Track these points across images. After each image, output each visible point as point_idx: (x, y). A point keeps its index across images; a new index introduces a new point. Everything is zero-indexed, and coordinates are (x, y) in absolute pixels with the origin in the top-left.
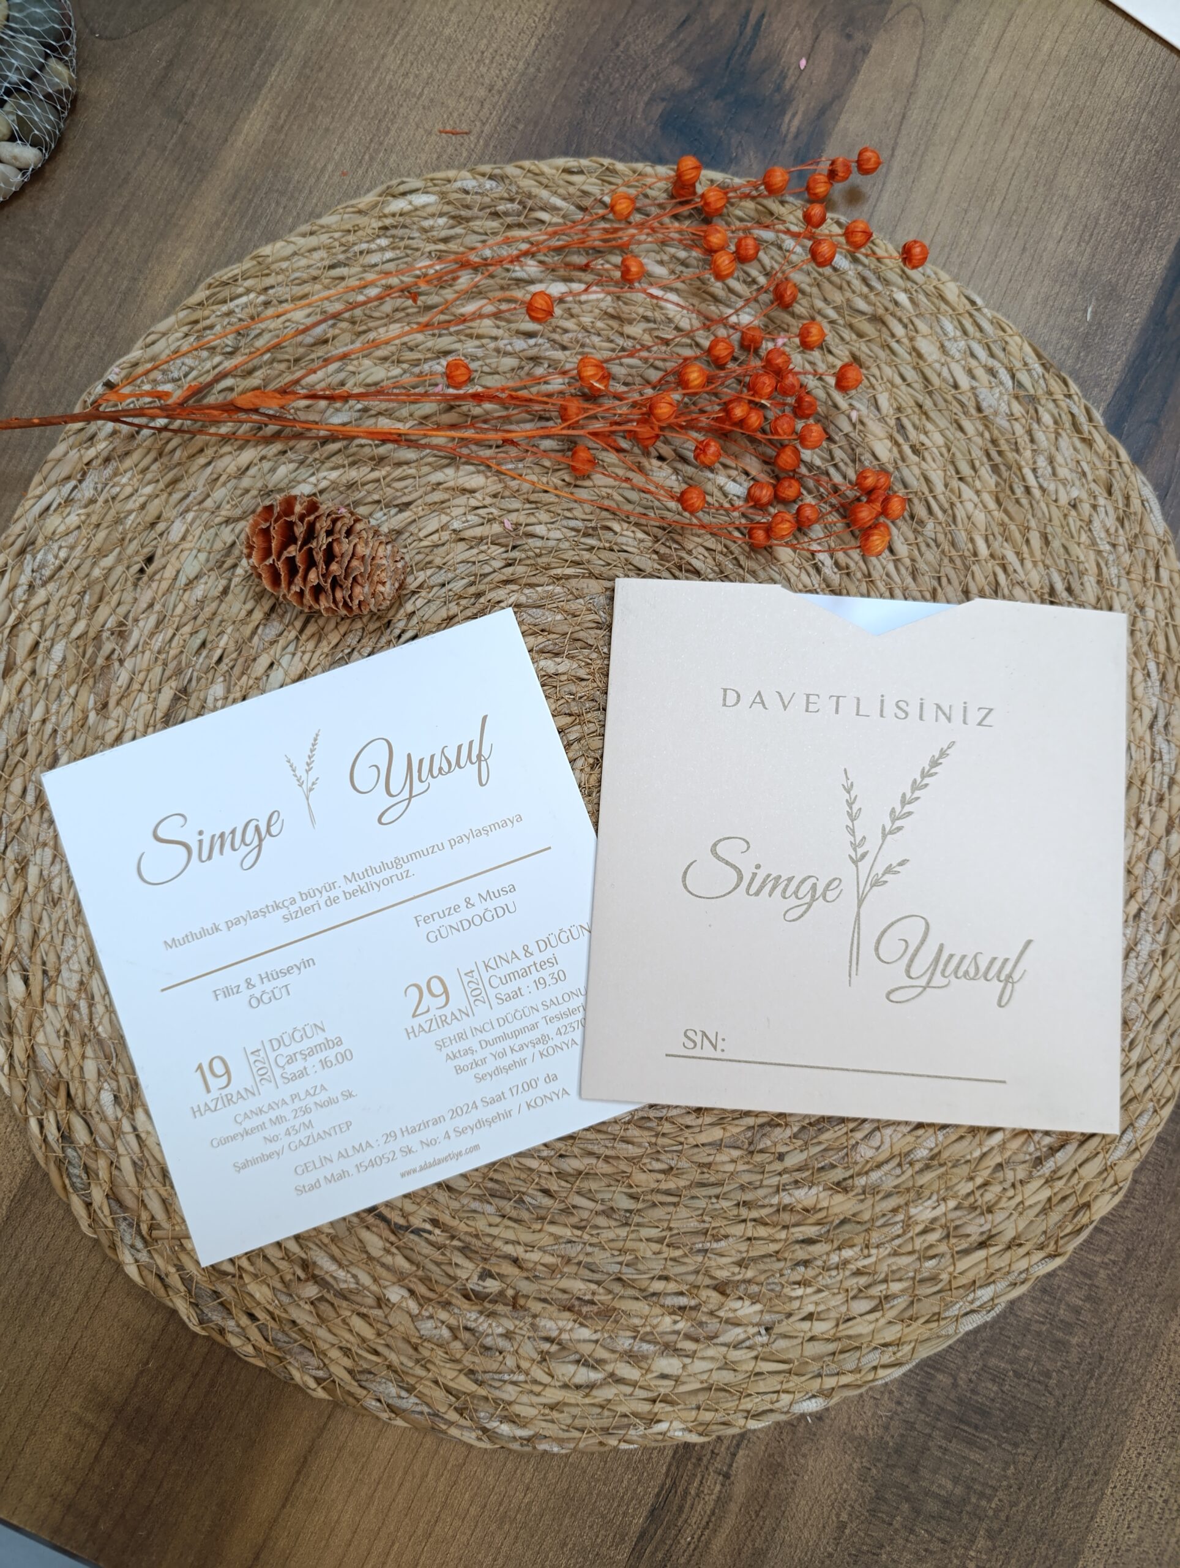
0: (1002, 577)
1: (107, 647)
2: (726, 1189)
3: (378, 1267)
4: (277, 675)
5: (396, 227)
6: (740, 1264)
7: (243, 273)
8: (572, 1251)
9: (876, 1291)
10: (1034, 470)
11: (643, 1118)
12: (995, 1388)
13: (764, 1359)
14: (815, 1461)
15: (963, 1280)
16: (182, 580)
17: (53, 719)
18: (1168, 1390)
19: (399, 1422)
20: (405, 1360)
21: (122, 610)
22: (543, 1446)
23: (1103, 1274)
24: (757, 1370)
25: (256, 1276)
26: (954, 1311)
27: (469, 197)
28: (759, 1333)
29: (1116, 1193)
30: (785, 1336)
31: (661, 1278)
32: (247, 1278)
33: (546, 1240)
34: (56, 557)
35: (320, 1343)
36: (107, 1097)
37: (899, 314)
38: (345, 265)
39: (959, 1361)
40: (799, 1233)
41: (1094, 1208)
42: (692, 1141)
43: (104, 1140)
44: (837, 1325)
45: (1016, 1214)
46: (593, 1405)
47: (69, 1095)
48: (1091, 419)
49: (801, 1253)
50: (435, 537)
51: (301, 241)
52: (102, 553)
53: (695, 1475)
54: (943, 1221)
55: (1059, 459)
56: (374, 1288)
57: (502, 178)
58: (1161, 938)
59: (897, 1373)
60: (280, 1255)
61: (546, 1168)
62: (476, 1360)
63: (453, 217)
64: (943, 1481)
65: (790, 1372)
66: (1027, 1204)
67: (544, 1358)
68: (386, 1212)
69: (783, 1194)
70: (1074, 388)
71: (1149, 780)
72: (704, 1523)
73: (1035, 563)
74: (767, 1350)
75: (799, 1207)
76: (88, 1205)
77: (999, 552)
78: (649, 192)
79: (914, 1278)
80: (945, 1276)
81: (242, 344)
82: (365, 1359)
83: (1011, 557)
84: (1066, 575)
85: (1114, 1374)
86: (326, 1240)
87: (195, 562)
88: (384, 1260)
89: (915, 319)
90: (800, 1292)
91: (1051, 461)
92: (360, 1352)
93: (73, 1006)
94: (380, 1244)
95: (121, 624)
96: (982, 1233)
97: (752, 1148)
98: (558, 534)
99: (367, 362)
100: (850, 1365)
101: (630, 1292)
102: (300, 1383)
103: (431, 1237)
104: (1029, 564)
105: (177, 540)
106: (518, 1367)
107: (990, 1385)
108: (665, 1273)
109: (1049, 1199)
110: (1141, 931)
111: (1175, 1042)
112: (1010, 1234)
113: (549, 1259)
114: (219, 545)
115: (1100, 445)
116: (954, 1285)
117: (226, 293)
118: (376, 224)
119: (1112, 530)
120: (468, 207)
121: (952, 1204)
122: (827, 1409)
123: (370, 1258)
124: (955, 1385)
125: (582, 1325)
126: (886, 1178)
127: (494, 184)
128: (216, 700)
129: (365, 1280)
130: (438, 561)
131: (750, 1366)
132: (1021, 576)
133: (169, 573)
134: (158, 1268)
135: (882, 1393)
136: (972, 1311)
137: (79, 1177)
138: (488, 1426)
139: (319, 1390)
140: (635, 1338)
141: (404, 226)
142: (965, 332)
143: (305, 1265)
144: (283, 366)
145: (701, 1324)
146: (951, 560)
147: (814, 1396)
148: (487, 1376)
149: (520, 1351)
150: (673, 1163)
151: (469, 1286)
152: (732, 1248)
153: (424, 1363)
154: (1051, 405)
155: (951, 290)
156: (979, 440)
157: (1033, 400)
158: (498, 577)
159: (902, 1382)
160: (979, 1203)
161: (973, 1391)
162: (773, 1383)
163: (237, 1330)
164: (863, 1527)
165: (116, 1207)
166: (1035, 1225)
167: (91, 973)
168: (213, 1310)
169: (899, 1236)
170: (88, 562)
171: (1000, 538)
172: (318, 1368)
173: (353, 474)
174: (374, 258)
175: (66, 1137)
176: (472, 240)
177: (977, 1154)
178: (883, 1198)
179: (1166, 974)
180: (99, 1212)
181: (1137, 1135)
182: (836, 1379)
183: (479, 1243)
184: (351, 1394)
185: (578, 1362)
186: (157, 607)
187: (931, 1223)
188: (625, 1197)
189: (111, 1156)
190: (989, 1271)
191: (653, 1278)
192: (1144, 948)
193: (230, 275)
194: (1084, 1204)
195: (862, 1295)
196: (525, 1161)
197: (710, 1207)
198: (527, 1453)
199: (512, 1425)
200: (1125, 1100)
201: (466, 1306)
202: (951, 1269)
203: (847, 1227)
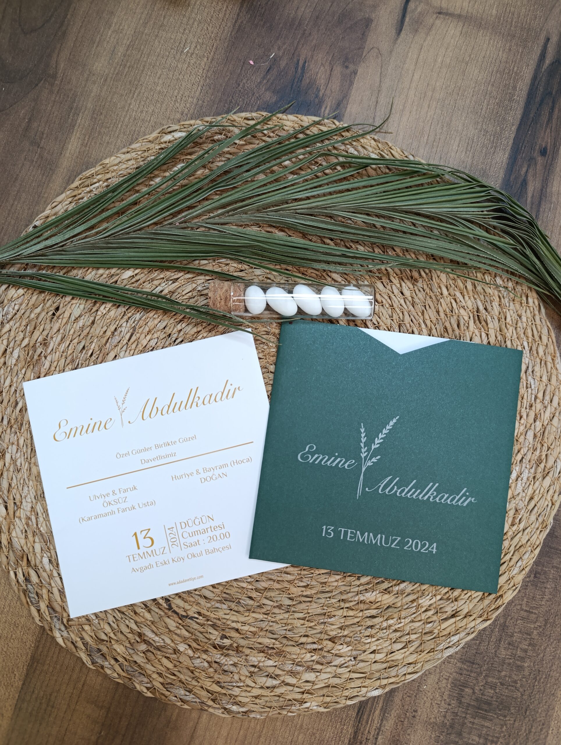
0: (454, 304)
1: (39, 351)
2: (334, 594)
3: (174, 635)
6: (341, 628)
7: (96, 172)
8: (263, 625)
9: (404, 639)
13: (353, 672)
15: (445, 633)
16: (73, 318)
17: (15, 385)
19: (186, 707)
20: (187, 678)
21: (45, 333)
22: (252, 715)
24: (350, 677)
25: (117, 641)
26: (441, 647)
28: (351, 660)
29: (515, 590)
30: (363, 661)
31: (305, 636)
32: (113, 642)
33: (251, 620)
34: (13, 309)
35: (148, 671)
36: (46, 561)
40: (368, 613)
41: (504, 597)
42: (317, 572)
43: (45, 580)
44: (387, 655)
45: (468, 601)
46: (275, 696)
47: (28, 559)
49: (369, 623)
50: (190, 294)
51: (123, 156)
52: (34, 306)
54: (435, 606)
58: (532, 471)
59: (415, 676)
60: (128, 631)
61: (250, 587)
62: (220, 676)
65: (365, 677)
66: (473, 597)
67: (252, 674)
68: (177, 610)
69: (360, 595)
71: (525, 397)
73: (469, 298)
74: (355, 668)
75: (368, 601)
76: (39, 611)
77: (452, 293)
78: (286, 128)
79: (422, 632)
80: (436, 631)
82: (169, 678)
84: (484, 302)
86: (149, 623)
87: (78, 309)
88: (176, 632)
90: (369, 641)
92: (167, 675)
93: (29, 518)
94: (175, 624)
95: (45, 340)
96: (453, 611)
97: (345, 575)
100: (393, 673)
101: (291, 643)
102: (139, 690)
103: (198, 621)
104: (466, 297)
106: (240, 679)
108: (306, 634)
110: (523, 468)
111: (540, 519)
112: (466, 611)
113: (253, 629)
116: (440, 635)
117: (88, 182)
118: (158, 147)
121: (439, 597)
122: (384, 694)
123: (170, 631)
125: (269, 659)
126: (408, 586)
129: (168, 641)
131: (347, 676)
132: (463, 304)
133: (67, 315)
134: (72, 639)
136: (449, 647)
137: (34, 598)
138: (227, 707)
139: (148, 693)
140: (293, 664)
143: (140, 635)
145: (324, 657)
146: (431, 297)
147: (377, 689)
148: (226, 684)
149: (240, 672)
150: (309, 583)
151: (216, 642)
152: (337, 621)
153: (196, 679)
159: (417, 681)
160: (451, 597)
162: (358, 683)
163: (110, 666)
165: (51, 611)
166: (477, 606)
167: (37, 503)
168: (98, 657)
169: (414, 613)
170: (28, 311)
171: (453, 286)
172: (147, 683)
175: (27, 580)
178: (406, 596)
179: (535, 488)
180: (44, 614)
181: (524, 563)
182: (387, 680)
183: (220, 623)
184: (163, 695)
185: (268, 676)
186: (61, 331)
187: (429, 606)
188: (287, 599)
189: (49, 588)
190: (456, 628)
191: (301, 636)
192: (525, 476)
193: (90, 173)
194: (500, 596)
195: (398, 641)
196: (239, 583)
197: (327, 602)
198: (245, 719)
199: (238, 706)
200: (518, 547)
201: (215, 652)
202: (439, 628)
203: (390, 610)
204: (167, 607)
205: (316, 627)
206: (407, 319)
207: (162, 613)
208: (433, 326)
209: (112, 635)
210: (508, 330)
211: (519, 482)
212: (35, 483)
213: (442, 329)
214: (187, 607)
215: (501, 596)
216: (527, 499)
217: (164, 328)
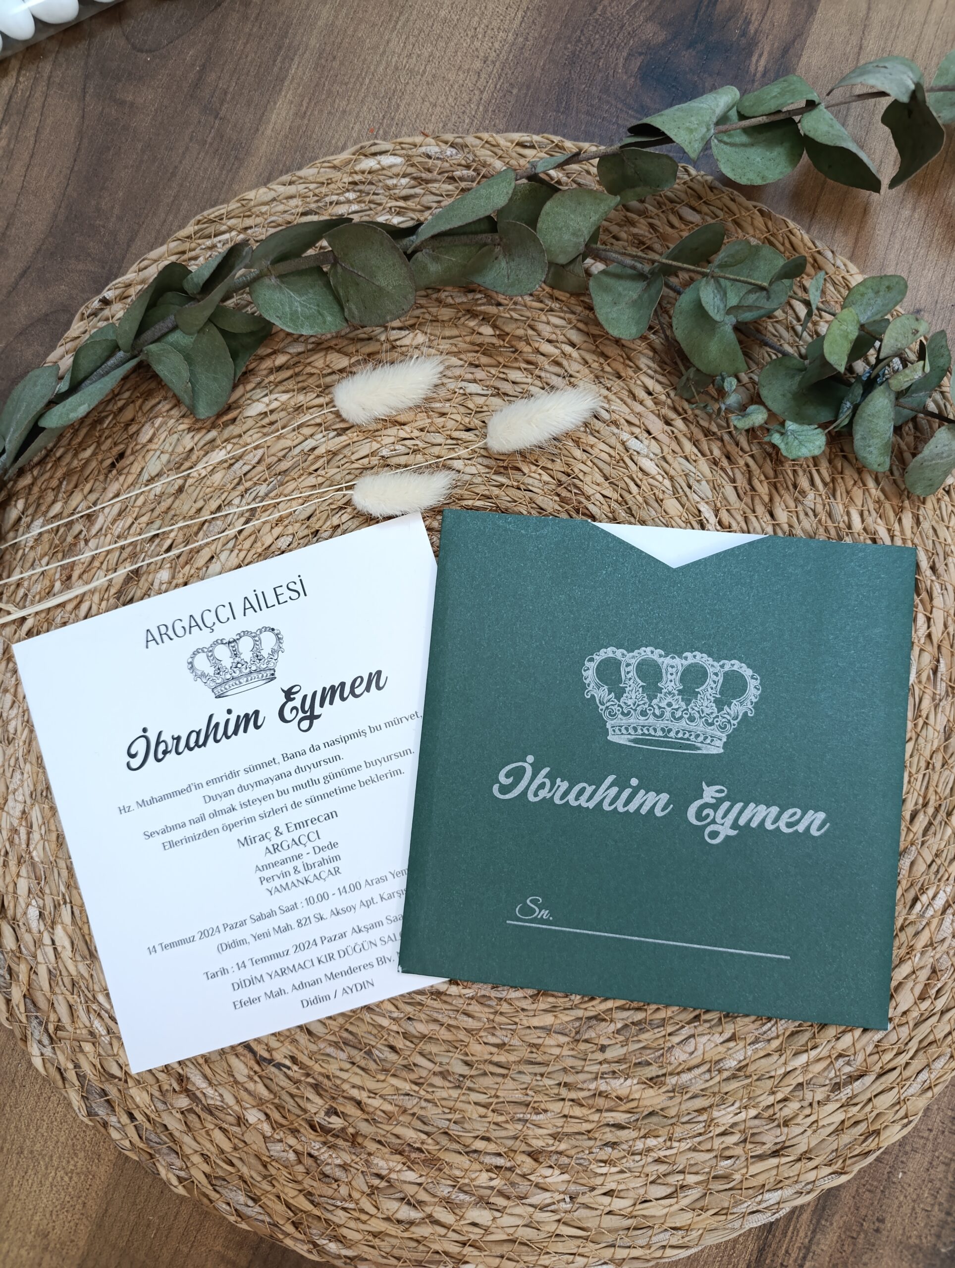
1: (77, 528)
2: (550, 1069)
3: (241, 1091)
4: (215, 566)
5: (363, 183)
6: (554, 1136)
7: (228, 213)
8: (409, 1103)
9: (674, 1179)
11: (484, 996)
13: (565, 1223)
15: (753, 1182)
16: (145, 476)
19: (244, 1226)
20: (255, 1175)
21: (93, 497)
24: (558, 1232)
25: (139, 1082)
26: (742, 1208)
27: (430, 161)
28: (564, 1200)
29: (905, 1126)
30: (587, 1207)
31: (484, 1138)
32: (131, 1083)
33: (388, 1091)
35: (185, 1148)
36: (33, 913)
38: (316, 213)
40: (611, 1117)
41: (883, 1136)
42: (525, 1023)
43: (27, 949)
45: (810, 1132)
46: (411, 1239)
47: (3, 905)
49: (610, 1135)
50: (366, 461)
51: (281, 189)
52: (82, 446)
54: (742, 1127)
57: (464, 146)
59: (683, 1254)
61: (395, 1028)
62: (314, 1184)
63: (415, 179)
65: (586, 1239)
66: (821, 1124)
67: (373, 1191)
68: (254, 1046)
69: (600, 1081)
74: (569, 1216)
75: (613, 1095)
76: (8, 1001)
79: (709, 1173)
80: (737, 1177)
82: (221, 1167)
86: (201, 1061)
87: (158, 462)
88: (246, 1085)
90: (604, 1170)
92: (218, 1161)
93: (15, 831)
94: (246, 1071)
96: (776, 1144)
97: (578, 1037)
98: (473, 470)
100: (642, 1242)
101: (455, 1146)
102: (165, 1178)
103: (289, 1072)
105: (145, 441)
106: (350, 1196)
108: (487, 1135)
109: (843, 1122)
112: (803, 1148)
113: (388, 1107)
114: (180, 449)
116: (744, 1186)
117: (212, 229)
118: (347, 179)
120: (429, 170)
121: (753, 1112)
123: (236, 1082)
125: (410, 1168)
126: (696, 1080)
127: (454, 151)
128: (161, 583)
129: (231, 1101)
131: (552, 1227)
133: (136, 468)
134: (59, 1063)
136: (758, 1211)
137: (3, 977)
138: (318, 1242)
139: (180, 1187)
140: (454, 1187)
141: (371, 183)
143: (181, 1079)
145: (513, 1184)
147: (606, 1263)
148: (323, 1200)
149: (353, 1183)
150: (506, 1040)
151: (316, 1119)
152: (549, 1122)
153: (271, 1179)
160: (777, 1116)
162: (571, 1246)
163: (118, 1125)
165: (31, 1006)
166: (826, 1143)
167: (33, 805)
168: (100, 1106)
169: (700, 1134)
170: (70, 453)
171: (874, 515)
172: (181, 1169)
173: (301, 398)
174: (342, 209)
176: (429, 199)
177: (781, 1071)
178: (690, 1098)
180: (16, 1008)
181: (932, 1076)
182: (627, 1251)
183: (328, 1083)
184: (206, 1196)
185: (403, 1199)
187: (731, 1127)
188: (460, 1063)
189: (31, 963)
190: (779, 1178)
191: (476, 1137)
193: (217, 214)
194: (874, 1132)
195: (659, 1181)
196: (374, 1017)
197: (534, 1083)
199: (339, 1244)
200: (925, 1043)
201: (311, 1137)
202: (744, 1171)
203: (654, 1119)
205: (507, 1126)
212: (35, 768)
214: (273, 1043)
215: (877, 1133)
217: (309, 518)
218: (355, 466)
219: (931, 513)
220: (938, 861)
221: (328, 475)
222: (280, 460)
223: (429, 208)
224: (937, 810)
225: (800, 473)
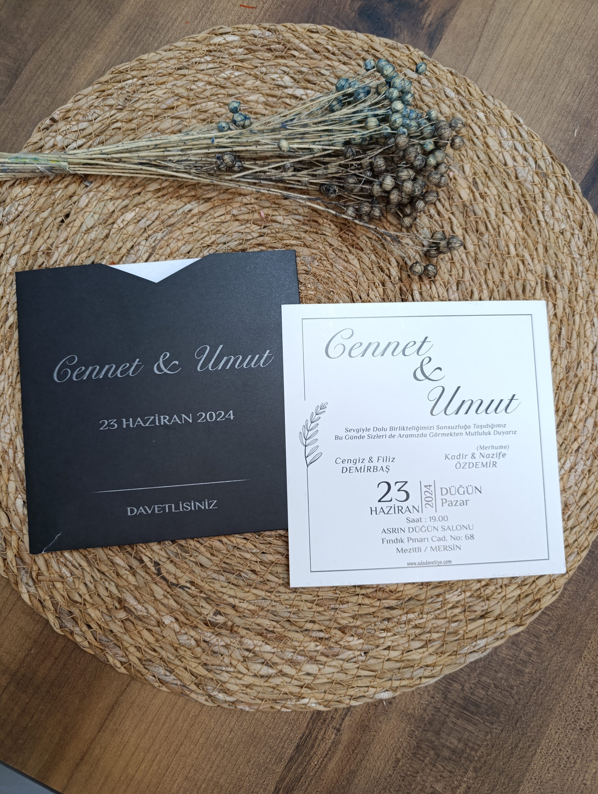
0: (521, 267)
1: (40, 260)
3: (160, 605)
5: (216, 51)
6: (353, 617)
7: (131, 68)
8: (265, 604)
9: (424, 637)
10: (543, 212)
12: (484, 693)
13: (362, 669)
14: (386, 725)
15: (471, 635)
16: (84, 228)
17: (7, 297)
18: (574, 700)
19: (164, 688)
20: (170, 656)
21: (50, 241)
22: (240, 707)
23: (544, 636)
24: (358, 674)
25: (93, 605)
26: (465, 650)
27: (256, 39)
28: (361, 655)
29: (554, 595)
30: (375, 658)
31: (311, 622)
32: (88, 606)
33: (251, 597)
34: (16, 210)
35: (124, 643)
36: (19, 502)
37: (479, 123)
38: (187, 68)
39: (466, 677)
40: (387, 603)
41: (542, 602)
43: (16, 525)
44: (403, 654)
45: (501, 602)
46: (269, 687)
48: (574, 189)
49: (387, 614)
50: (223, 217)
51: (164, 53)
52: (42, 210)
53: (322, 729)
54: (463, 603)
55: (556, 207)
56: (157, 616)
57: (275, 31)
58: (589, 463)
59: (432, 681)
60: (107, 594)
61: (254, 559)
62: (208, 658)
63: (247, 49)
64: (453, 740)
65: (375, 676)
66: (507, 597)
67: (245, 659)
68: (166, 576)
70: (567, 171)
71: (589, 379)
72: (324, 754)
73: (539, 261)
74: (364, 664)
75: (388, 589)
76: (4, 560)
77: (521, 253)
78: (353, 47)
79: (445, 632)
80: (461, 632)
81: (127, 105)
82: (149, 653)
83: (527, 256)
84: (555, 268)
85: (546, 689)
86: (133, 588)
87: (92, 219)
88: (163, 601)
89: (487, 127)
90: (384, 635)
91: (552, 208)
92: (146, 649)
93: (5, 452)
94: (162, 592)
95: (49, 249)
96: (483, 611)
98: (289, 223)
99: (194, 121)
100: (408, 675)
101: (294, 628)
102: (112, 664)
103: (189, 591)
104: (536, 261)
105: (83, 206)
106: (231, 664)
107: (481, 691)
108: (313, 619)
109: (519, 595)
110: (579, 459)
111: (592, 518)
112: (497, 612)
113: (252, 607)
114: (106, 211)
115: (578, 202)
116: (466, 637)
117: (120, 77)
118: (205, 48)
119: (581, 248)
120: (255, 44)
121: (468, 594)
122: (394, 698)
123: (156, 599)
124: (463, 690)
125: (267, 643)
127: (270, 33)
129: (152, 611)
130: (223, 230)
131: (354, 672)
132: (532, 267)
133: (77, 223)
134: (40, 596)
135: (424, 691)
136: (474, 651)
137: (1, 544)
138: (212, 694)
139: (122, 668)
140: (294, 652)
141: (220, 51)
142: (513, 137)
143: (120, 601)
144: (149, 119)
145: (330, 647)
146: (496, 255)
147: (387, 690)
148: (213, 667)
149: (232, 655)
151: (208, 618)
152: (350, 608)
153: (181, 658)
154: (554, 179)
155: (507, 114)
156: (515, 194)
157: (546, 175)
158: (254, 242)
159: (436, 686)
160: (483, 594)
161: (472, 693)
162: (366, 682)
163: (80, 633)
164: (409, 761)
165: (19, 562)
166: (511, 608)
167: (17, 435)
168: (68, 621)
169: (439, 609)
171: (522, 246)
172: (122, 657)
174: (203, 67)
176: (256, 62)
178: (432, 588)
179: (590, 482)
180: (10, 564)
182: (399, 682)
183: (215, 596)
184: (139, 671)
185: (263, 663)
186: (69, 241)
187: (457, 603)
189: (19, 534)
190: (485, 631)
191: (307, 621)
192: (580, 468)
193: (124, 68)
194: (537, 599)
195: (417, 638)
196: (242, 553)
198: (232, 710)
199: (225, 694)
201: (205, 629)
202: (465, 628)
203: (412, 602)
204: (156, 572)
206: (467, 276)
207: (149, 578)
208: (495, 288)
209: (87, 597)
210: (577, 302)
211: (573, 474)
213: (505, 292)
214: (179, 573)
215: (539, 600)
216: (580, 493)
217: (188, 253)
218: (217, 220)
219: (553, 245)
220: (566, 443)
221: (200, 226)
222: (170, 217)
223: (257, 67)
224: (564, 413)
225: (480, 222)
